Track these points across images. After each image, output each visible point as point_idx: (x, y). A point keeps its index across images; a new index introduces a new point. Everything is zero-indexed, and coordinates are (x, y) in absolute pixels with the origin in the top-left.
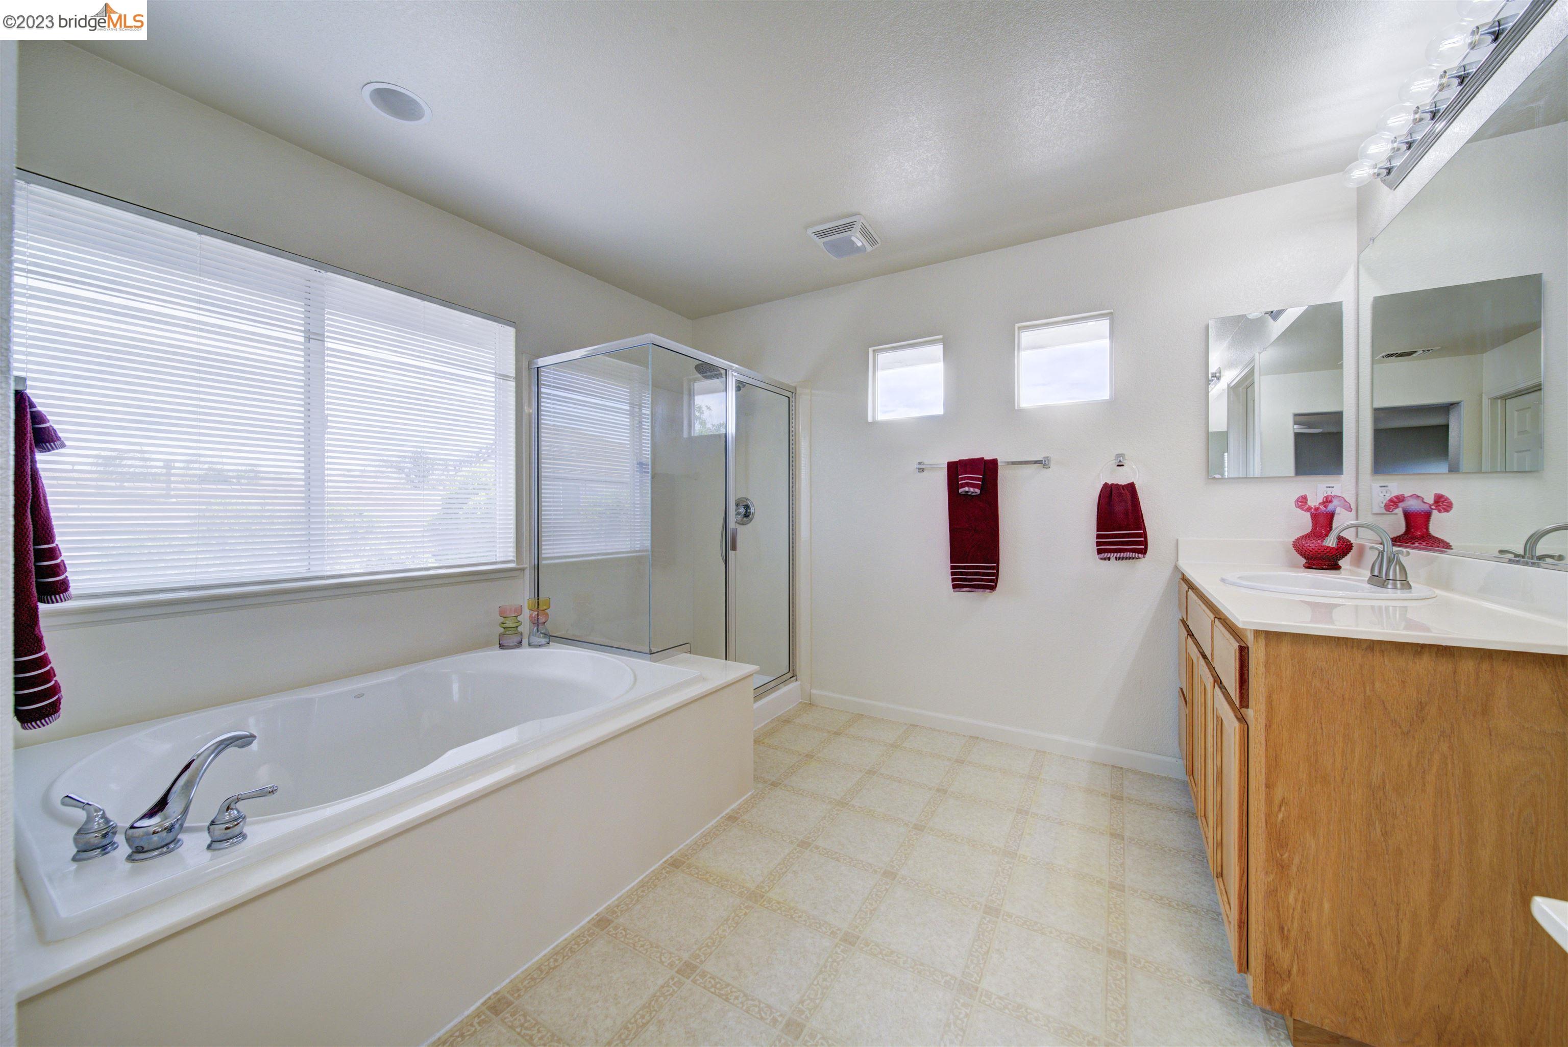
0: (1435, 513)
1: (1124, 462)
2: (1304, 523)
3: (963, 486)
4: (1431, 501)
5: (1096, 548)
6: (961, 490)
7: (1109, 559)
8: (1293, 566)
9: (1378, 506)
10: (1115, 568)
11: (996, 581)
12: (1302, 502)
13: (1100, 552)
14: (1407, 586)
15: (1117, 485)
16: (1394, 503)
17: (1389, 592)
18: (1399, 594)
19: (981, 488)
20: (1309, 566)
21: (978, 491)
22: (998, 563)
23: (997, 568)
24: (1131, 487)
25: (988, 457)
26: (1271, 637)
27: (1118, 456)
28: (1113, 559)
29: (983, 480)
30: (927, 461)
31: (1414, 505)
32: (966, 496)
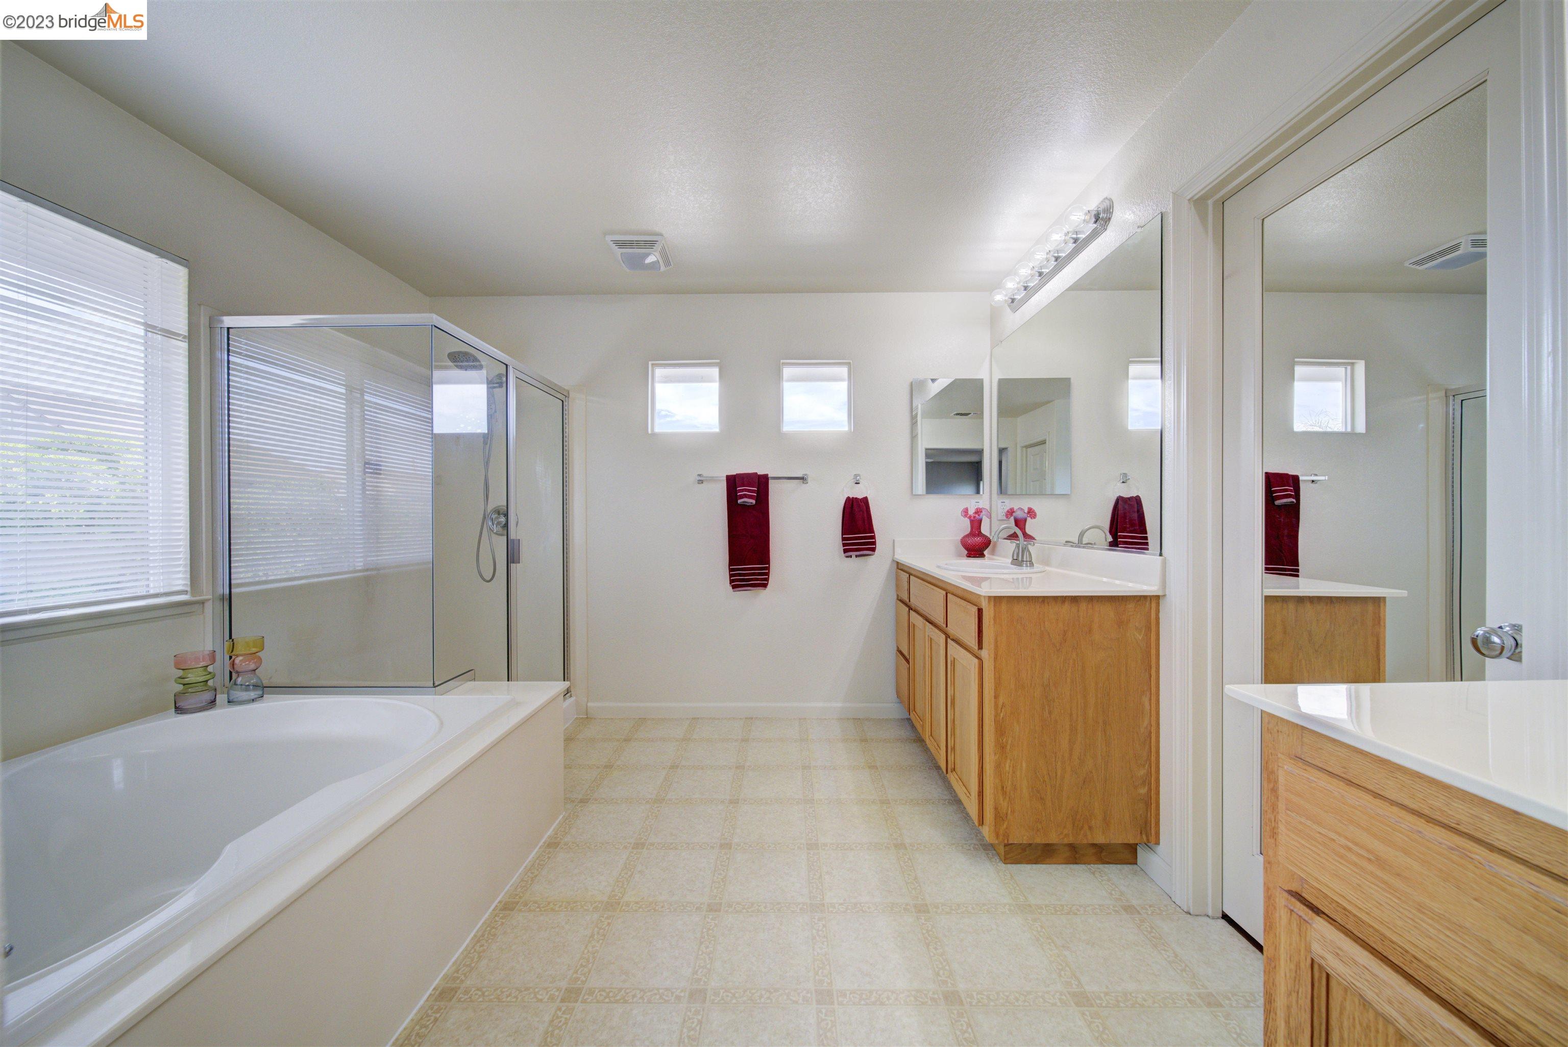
0: (1029, 519)
1: (861, 481)
2: (965, 527)
3: (742, 497)
4: (1026, 511)
5: (842, 548)
6: (739, 501)
7: (851, 557)
8: (959, 556)
9: (1002, 515)
10: (854, 563)
11: (767, 580)
12: (966, 511)
13: (845, 551)
14: (1032, 565)
15: (856, 498)
16: (1011, 512)
17: (1025, 570)
18: (1029, 570)
19: (757, 499)
20: (969, 556)
21: (754, 502)
22: (768, 563)
23: (768, 568)
24: (865, 500)
25: (761, 472)
26: (997, 600)
27: (856, 476)
28: (854, 557)
29: (758, 492)
30: (706, 474)
31: (1019, 514)
32: (744, 506)
